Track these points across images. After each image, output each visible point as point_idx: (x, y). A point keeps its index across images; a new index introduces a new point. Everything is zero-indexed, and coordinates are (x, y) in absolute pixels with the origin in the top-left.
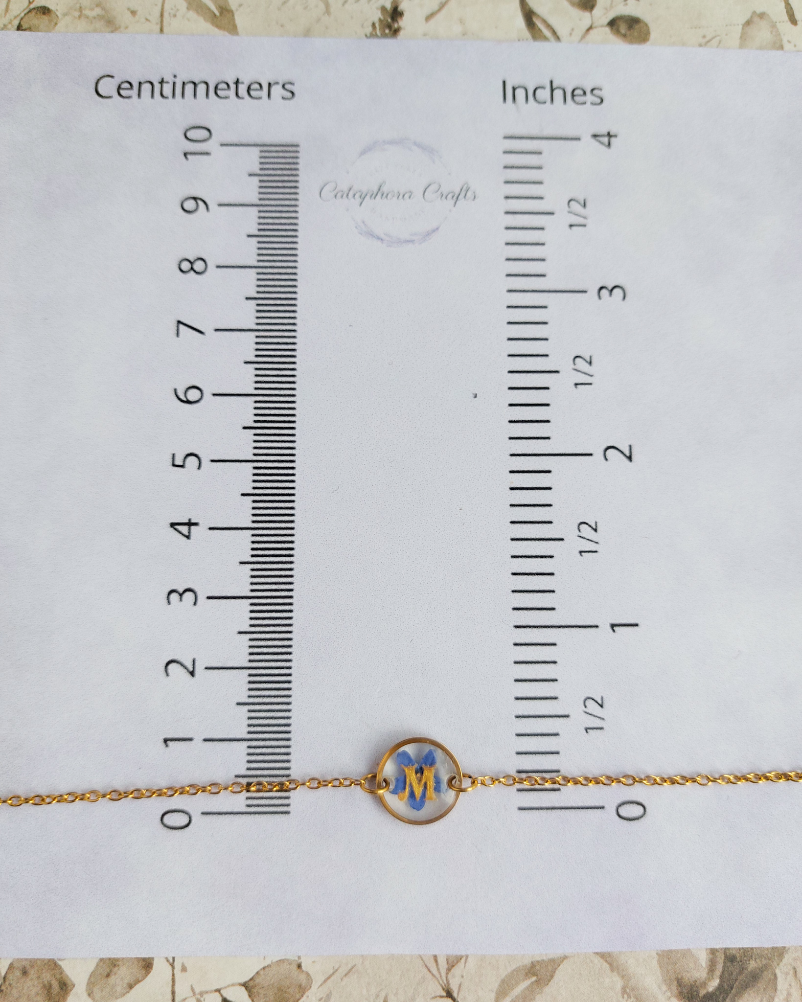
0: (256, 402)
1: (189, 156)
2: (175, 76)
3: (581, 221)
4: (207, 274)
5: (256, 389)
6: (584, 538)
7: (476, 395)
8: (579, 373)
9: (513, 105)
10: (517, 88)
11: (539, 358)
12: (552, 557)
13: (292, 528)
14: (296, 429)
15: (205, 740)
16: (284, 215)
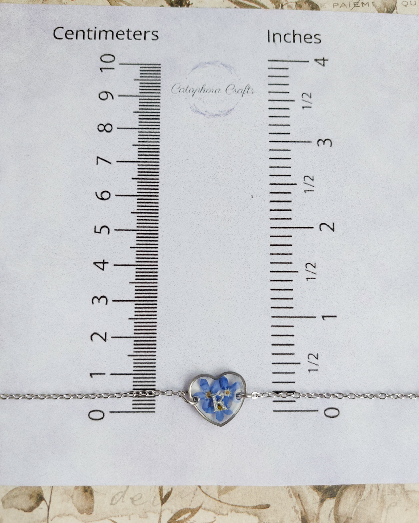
0: (138, 199)
1: (103, 70)
2: (96, 28)
3: (309, 105)
4: (112, 132)
5: (138, 192)
6: (309, 271)
7: (253, 196)
8: (307, 185)
9: (274, 43)
10: (275, 34)
11: (286, 177)
12: (292, 281)
13: (157, 265)
14: (159, 214)
15: (111, 374)
16: (153, 101)
